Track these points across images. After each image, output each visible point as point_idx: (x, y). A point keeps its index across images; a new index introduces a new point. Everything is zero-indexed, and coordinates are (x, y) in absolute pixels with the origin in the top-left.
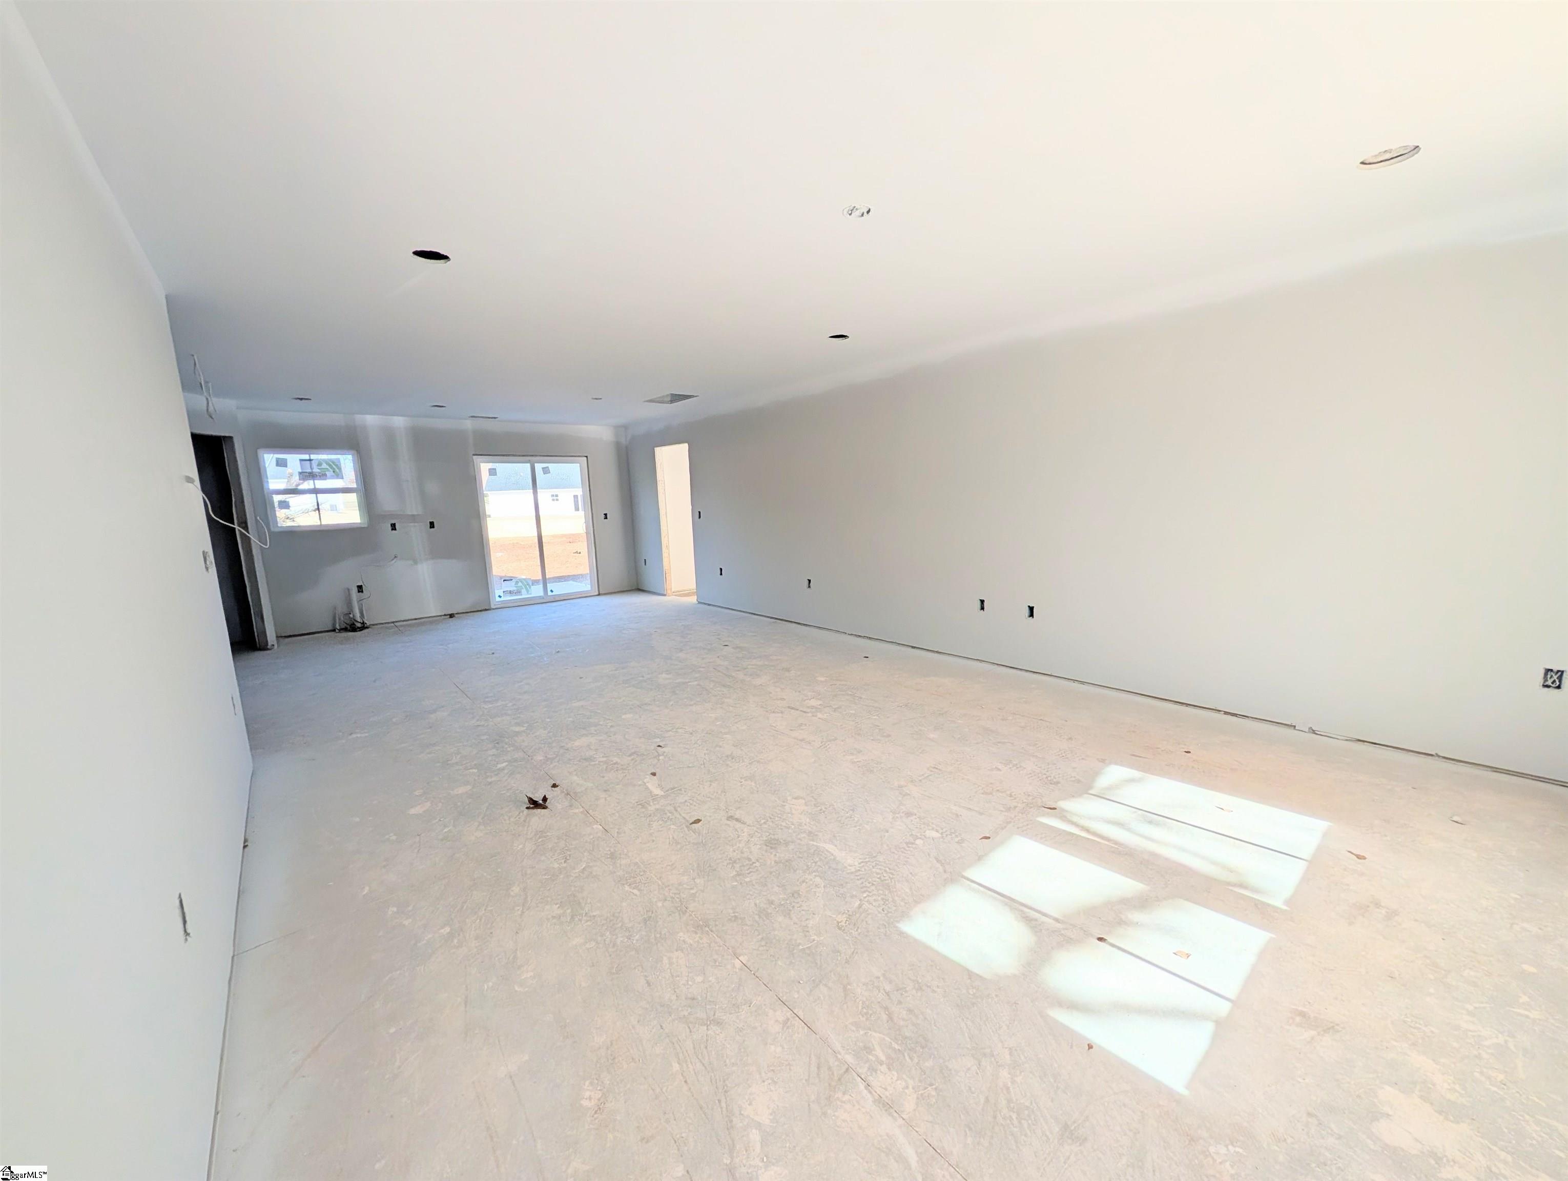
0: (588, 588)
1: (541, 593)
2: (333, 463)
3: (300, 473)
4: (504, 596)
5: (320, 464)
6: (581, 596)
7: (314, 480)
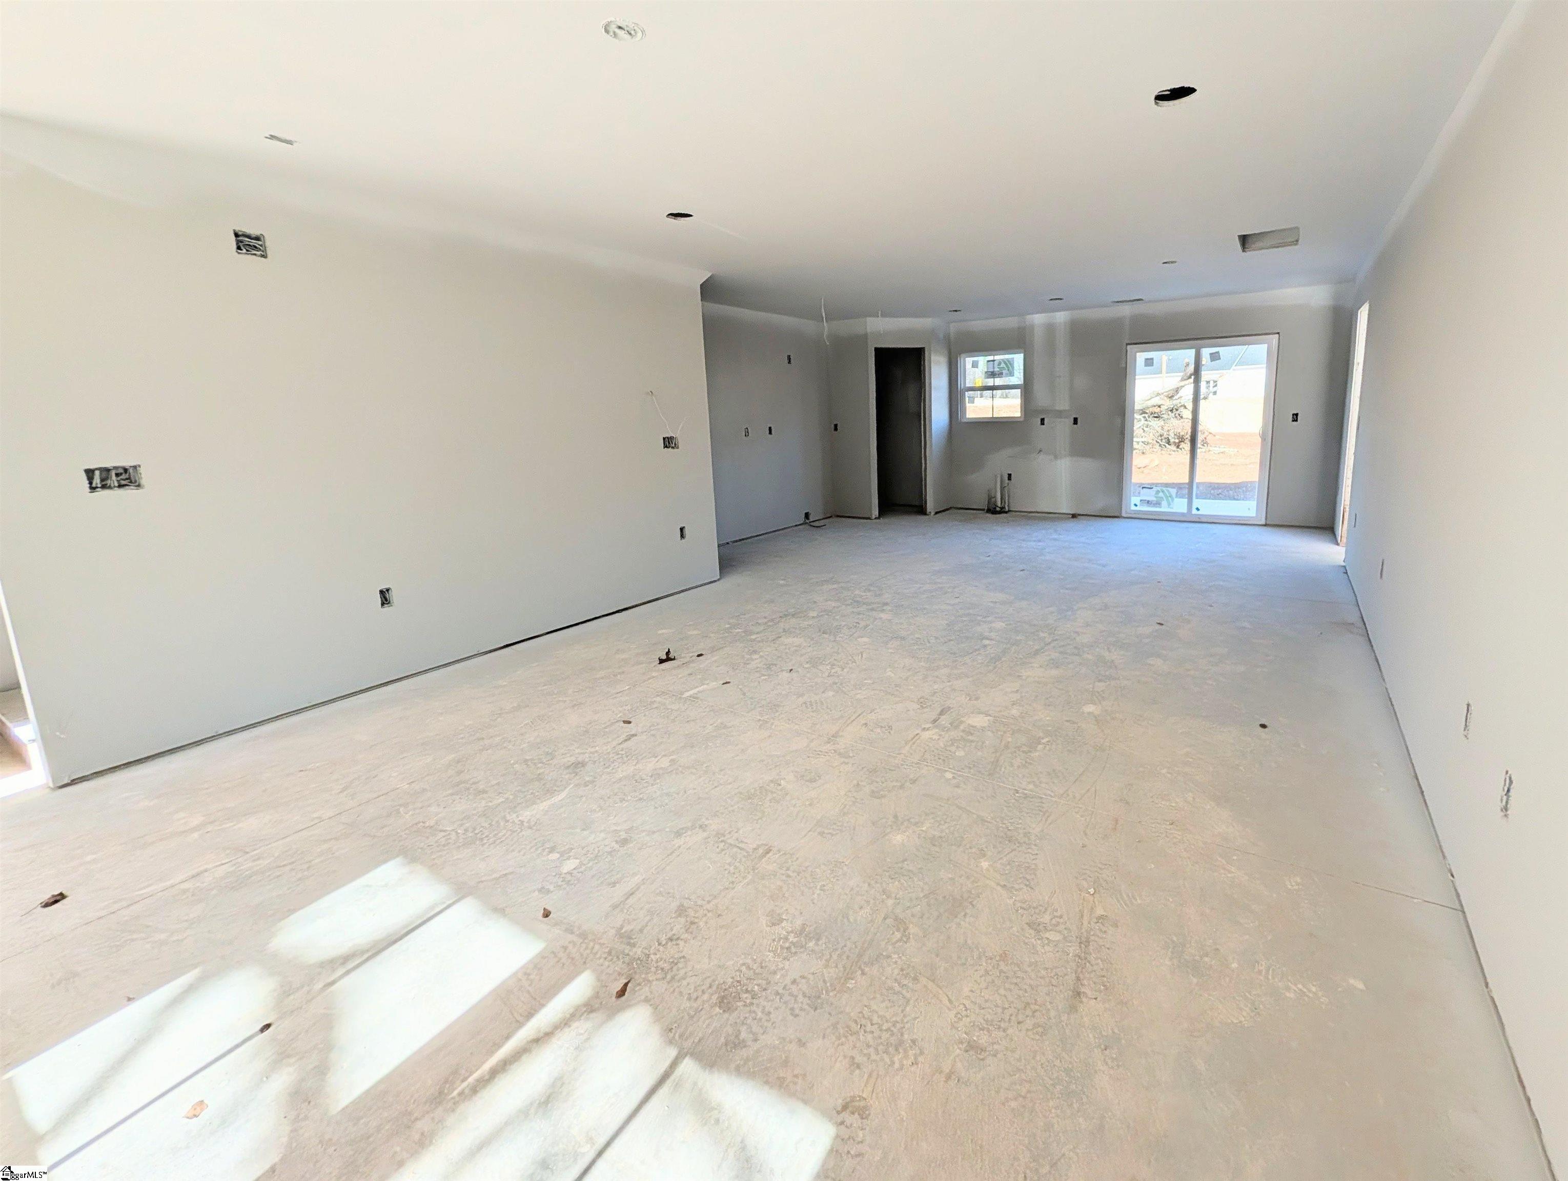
0: (1253, 513)
1: (1185, 510)
2: (1009, 361)
3: (986, 372)
4: (1140, 505)
5: (999, 364)
6: (1238, 522)
7: (994, 378)
